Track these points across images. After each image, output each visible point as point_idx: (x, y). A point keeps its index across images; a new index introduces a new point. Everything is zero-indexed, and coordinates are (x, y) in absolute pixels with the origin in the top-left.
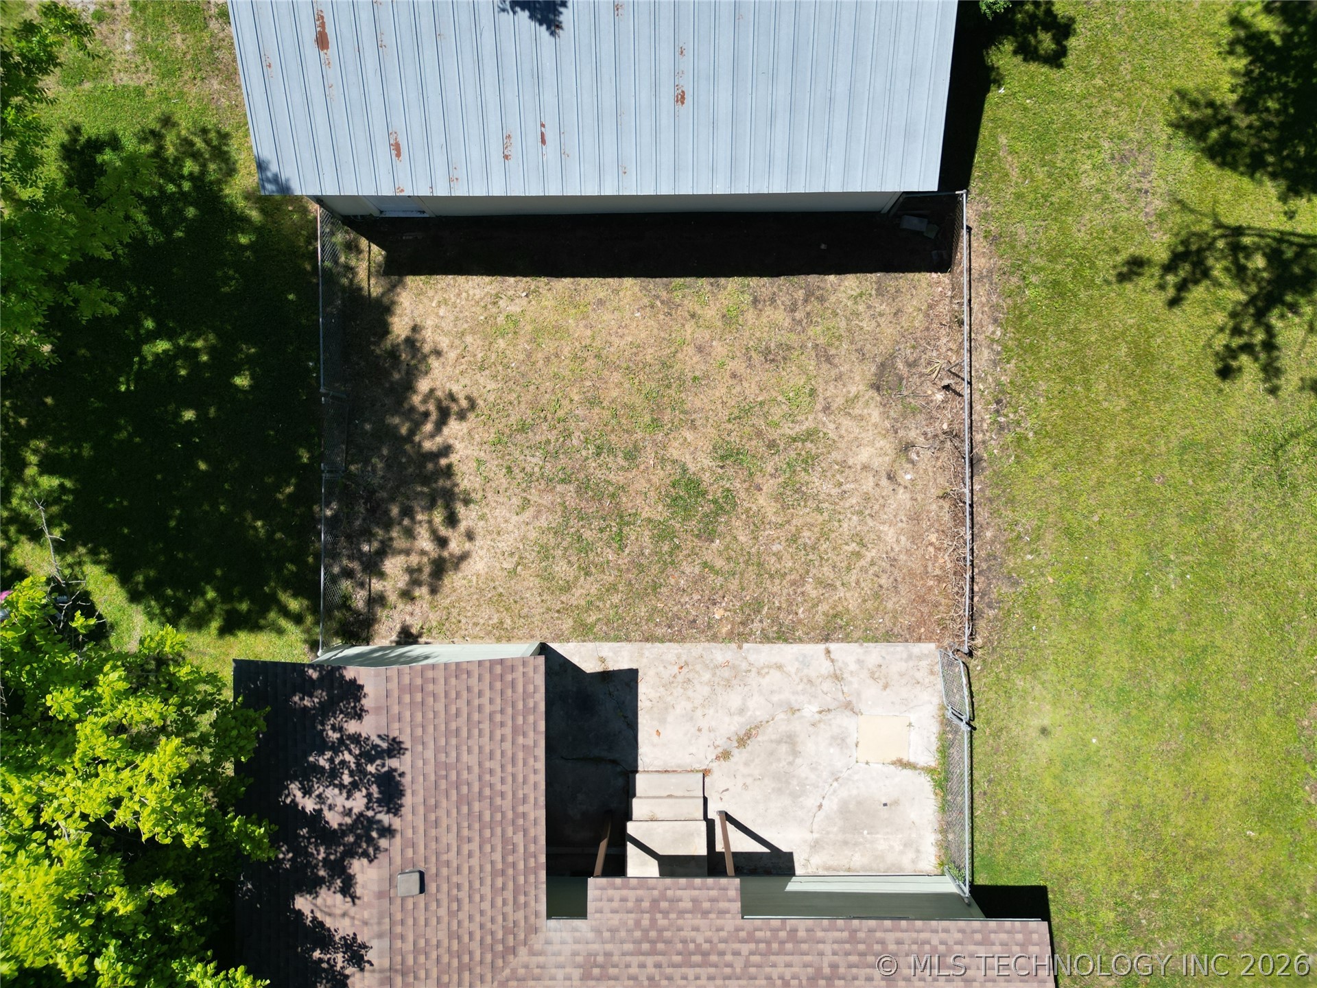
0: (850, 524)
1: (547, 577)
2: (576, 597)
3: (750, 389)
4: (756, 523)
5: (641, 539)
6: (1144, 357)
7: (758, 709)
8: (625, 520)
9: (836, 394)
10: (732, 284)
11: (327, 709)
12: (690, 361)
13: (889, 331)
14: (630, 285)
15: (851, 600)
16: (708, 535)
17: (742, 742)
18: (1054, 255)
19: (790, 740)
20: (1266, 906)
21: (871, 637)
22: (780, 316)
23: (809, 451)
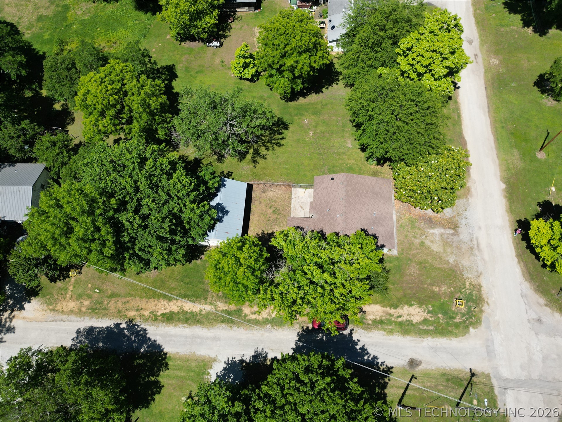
0: (279, 196)
2: (285, 224)
3: (264, 205)
4: (278, 205)
5: (279, 217)
6: (264, 168)
7: (298, 206)
8: (277, 218)
9: (265, 197)
12: (260, 211)
13: (259, 191)
14: (251, 217)
15: (287, 196)
16: (279, 210)
17: (302, 207)
18: (252, 176)
19: (302, 203)
20: (320, 160)
21: (291, 195)
22: (256, 202)
23: (271, 200)
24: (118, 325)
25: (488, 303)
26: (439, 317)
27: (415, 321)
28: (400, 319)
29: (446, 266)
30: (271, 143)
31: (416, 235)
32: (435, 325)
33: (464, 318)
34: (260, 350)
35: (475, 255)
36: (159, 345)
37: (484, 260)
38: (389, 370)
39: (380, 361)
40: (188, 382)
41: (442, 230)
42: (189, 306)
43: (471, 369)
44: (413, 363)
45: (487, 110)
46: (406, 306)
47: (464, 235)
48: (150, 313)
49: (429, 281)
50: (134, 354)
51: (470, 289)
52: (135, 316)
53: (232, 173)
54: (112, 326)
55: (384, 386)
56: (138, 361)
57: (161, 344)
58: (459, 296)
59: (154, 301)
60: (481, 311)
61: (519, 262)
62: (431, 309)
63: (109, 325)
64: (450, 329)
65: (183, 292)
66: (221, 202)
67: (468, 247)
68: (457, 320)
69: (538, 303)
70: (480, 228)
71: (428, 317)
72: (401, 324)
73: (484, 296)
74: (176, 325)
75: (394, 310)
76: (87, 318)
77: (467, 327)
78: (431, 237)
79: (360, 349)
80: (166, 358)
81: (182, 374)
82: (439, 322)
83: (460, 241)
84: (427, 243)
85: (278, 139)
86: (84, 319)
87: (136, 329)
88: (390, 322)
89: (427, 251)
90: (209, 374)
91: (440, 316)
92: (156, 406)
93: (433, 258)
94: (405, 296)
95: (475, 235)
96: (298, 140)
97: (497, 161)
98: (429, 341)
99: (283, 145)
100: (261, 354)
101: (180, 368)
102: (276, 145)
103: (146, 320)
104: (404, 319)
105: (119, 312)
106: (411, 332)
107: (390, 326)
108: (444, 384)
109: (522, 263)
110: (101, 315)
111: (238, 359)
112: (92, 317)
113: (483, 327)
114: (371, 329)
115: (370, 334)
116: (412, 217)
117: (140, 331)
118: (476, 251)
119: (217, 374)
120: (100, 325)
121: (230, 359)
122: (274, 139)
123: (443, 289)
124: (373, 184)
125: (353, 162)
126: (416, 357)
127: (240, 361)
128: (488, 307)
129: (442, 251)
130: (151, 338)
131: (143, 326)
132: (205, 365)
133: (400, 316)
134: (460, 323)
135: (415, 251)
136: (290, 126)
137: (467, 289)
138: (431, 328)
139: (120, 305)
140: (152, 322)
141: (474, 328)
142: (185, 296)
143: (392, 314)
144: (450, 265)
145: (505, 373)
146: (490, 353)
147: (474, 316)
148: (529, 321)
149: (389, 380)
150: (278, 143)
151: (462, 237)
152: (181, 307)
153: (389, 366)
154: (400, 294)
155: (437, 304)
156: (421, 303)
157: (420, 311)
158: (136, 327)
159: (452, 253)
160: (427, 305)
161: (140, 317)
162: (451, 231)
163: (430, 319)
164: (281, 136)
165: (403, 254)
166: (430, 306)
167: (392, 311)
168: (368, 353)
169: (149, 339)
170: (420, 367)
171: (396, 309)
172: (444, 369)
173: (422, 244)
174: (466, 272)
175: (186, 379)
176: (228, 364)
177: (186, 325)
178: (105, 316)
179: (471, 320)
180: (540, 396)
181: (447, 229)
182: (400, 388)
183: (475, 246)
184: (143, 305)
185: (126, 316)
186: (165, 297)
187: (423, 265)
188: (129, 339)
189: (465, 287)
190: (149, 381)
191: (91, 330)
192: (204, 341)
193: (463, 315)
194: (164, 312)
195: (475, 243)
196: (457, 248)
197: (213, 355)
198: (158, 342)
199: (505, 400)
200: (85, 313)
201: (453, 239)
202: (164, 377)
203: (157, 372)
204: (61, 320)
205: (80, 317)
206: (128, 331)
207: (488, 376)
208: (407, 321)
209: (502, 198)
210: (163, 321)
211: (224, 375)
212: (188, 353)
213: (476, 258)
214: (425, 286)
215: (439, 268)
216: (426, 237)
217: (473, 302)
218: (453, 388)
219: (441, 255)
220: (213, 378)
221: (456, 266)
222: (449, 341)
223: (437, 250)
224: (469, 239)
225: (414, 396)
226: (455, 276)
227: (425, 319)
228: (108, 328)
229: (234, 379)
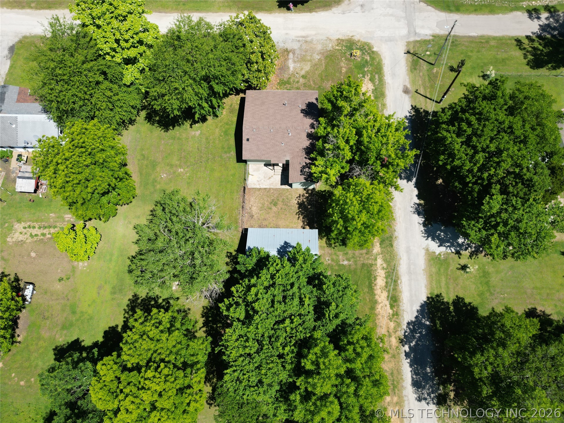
0: (257, 201)
1: (292, 195)
2: (288, 193)
3: (267, 216)
4: (267, 201)
5: (281, 199)
7: (268, 181)
8: (283, 202)
9: (258, 215)
11: (308, 178)
13: (252, 222)
15: (257, 192)
16: (273, 200)
17: (270, 178)
19: (265, 178)
21: (255, 188)
23: (261, 209)
24: (407, 355)
25: (352, 36)
26: (367, 71)
27: (373, 87)
29: (323, 62)
31: (296, 81)
32: (374, 74)
33: (366, 53)
34: (413, 210)
35: (312, 40)
36: (421, 307)
37: (316, 34)
38: (415, 108)
39: (408, 115)
40: (449, 273)
41: (290, 61)
42: (380, 282)
43: (405, 53)
44: (406, 91)
45: (163, 14)
47: (294, 46)
48: (391, 321)
49: (337, 74)
50: (432, 331)
51: (342, 47)
52: (396, 338)
53: (228, 252)
54: (408, 361)
55: (427, 112)
56: (438, 326)
57: (419, 304)
58: (349, 54)
59: (379, 319)
60: (359, 41)
61: (316, 12)
62: (361, 75)
63: (408, 365)
64: (376, 64)
65: (366, 290)
66: (276, 250)
67: (305, 44)
68: (368, 58)
69: (348, 4)
70: (287, 34)
71: (368, 78)
73: (347, 38)
74: (401, 292)
76: (405, 393)
77: (373, 52)
78: (297, 70)
80: (432, 298)
81: (443, 279)
82: (371, 70)
83: (300, 49)
84: (303, 73)
86: (405, 396)
87: (409, 334)
89: (310, 74)
90: (440, 254)
91: (366, 69)
92: (474, 300)
93: (316, 70)
95: (294, 38)
96: (189, 183)
97: (221, 13)
98: (388, 78)
100: (416, 209)
103: (398, 324)
105: (394, 356)
106: (382, 91)
108: (418, 72)
109: (317, 10)
110: (399, 377)
111: (422, 228)
112: (403, 386)
113: (372, 42)
116: (279, 83)
117: (410, 329)
118: (309, 39)
119: (439, 246)
120: (409, 374)
121: (423, 235)
123: (344, 65)
125: (217, 130)
126: (401, 88)
127: (424, 226)
128: (355, 37)
129: (310, 63)
130: (415, 316)
131: (405, 327)
132: (433, 259)
134: (370, 56)
135: (312, 83)
138: (377, 76)
140: (400, 317)
141: (373, 48)
142: (371, 287)
144: (322, 58)
145: (404, 32)
146: (390, 40)
147: (364, 46)
148: (363, 12)
149: (421, 109)
151: (296, 47)
152: (382, 289)
153: (411, 108)
155: (356, 71)
157: (364, 83)
158: (407, 334)
159: (311, 56)
160: (358, 78)
161: (396, 331)
162: (291, 55)
163: (369, 76)
169: (416, 317)
170: (409, 86)
172: (407, 70)
173: (303, 77)
174: (327, 48)
175: (447, 275)
176: (428, 237)
177: (399, 282)
178: (399, 372)
179: (367, 49)
180: (417, 14)
181: (289, 57)
182: (426, 103)
183: (304, 39)
185: (397, 347)
186: (373, 308)
187: (323, 77)
188: (420, 339)
189: (341, 50)
190: (454, 312)
191: (416, 384)
192: (411, 261)
193: (363, 54)
194: (388, 306)
195: (301, 39)
196: (306, 51)
197: (423, 252)
198: (419, 308)
199: (423, 34)
200: (399, 397)
201: (298, 54)
202: (449, 297)
203: (445, 305)
205: (404, 401)
206: (412, 342)
207: (408, 43)
208: (373, 93)
210: (398, 306)
211: (439, 240)
212: (425, 276)
213: (314, 40)
215: (326, 66)
216: (297, 73)
217: (352, 46)
218: (420, 66)
219: (314, 64)
220: (443, 249)
221: (323, 54)
222: (386, 65)
223: (309, 66)
224: (297, 43)
225: (430, 92)
226: (332, 56)
227: (370, 80)
228: (411, 366)
229: (441, 231)
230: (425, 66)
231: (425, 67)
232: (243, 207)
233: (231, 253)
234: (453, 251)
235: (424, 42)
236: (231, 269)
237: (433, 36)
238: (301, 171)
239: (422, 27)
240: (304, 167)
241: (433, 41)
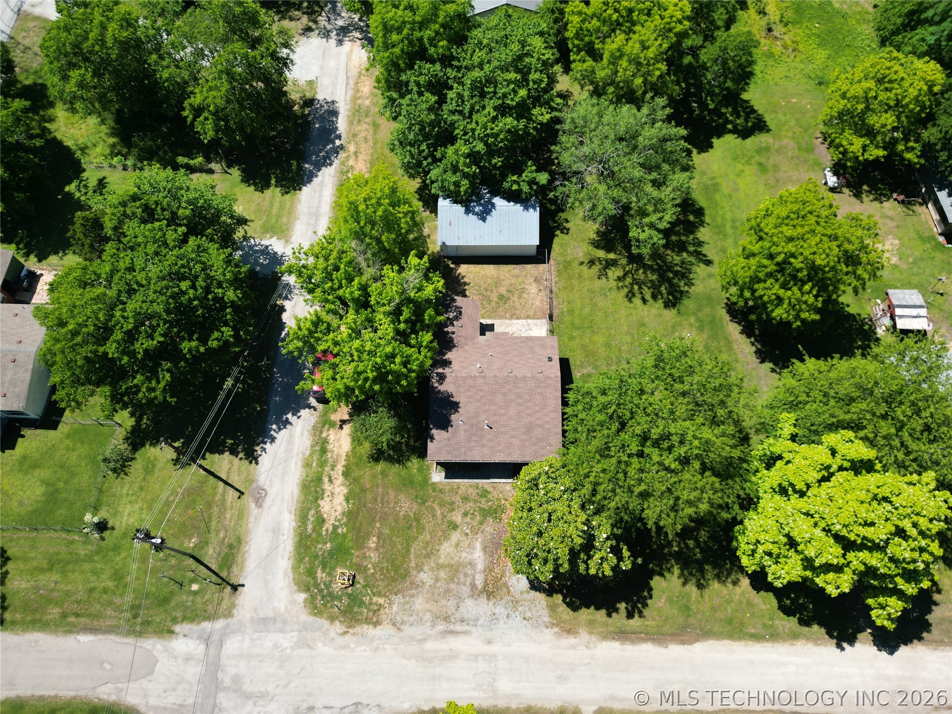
0: (530, 302)
3: (513, 281)
4: (514, 302)
5: (493, 304)
6: (581, 277)
8: (490, 301)
9: (528, 282)
10: (509, 266)
12: (502, 277)
13: (537, 273)
14: (492, 266)
15: (530, 313)
16: (506, 303)
18: (564, 261)
21: (534, 319)
22: (518, 270)
23: (523, 291)
24: (339, 137)
25: (346, 633)
26: (326, 543)
27: (321, 503)
28: (326, 479)
29: (413, 564)
30: (632, 284)
31: (469, 516)
32: (314, 536)
33: (322, 586)
35: (433, 624)
36: (312, 181)
37: (425, 640)
38: (252, 457)
39: (268, 446)
40: (265, 217)
41: (480, 566)
43: (243, 585)
44: (260, 495)
46: (345, 491)
47: (473, 607)
48: (352, 166)
49: (386, 531)
50: (302, 157)
51: (370, 604)
52: (349, 151)
53: (567, 234)
54: (338, 132)
55: (234, 452)
56: (295, 163)
57: (312, 183)
58: (359, 583)
60: (332, 619)
62: (340, 531)
63: (339, 129)
64: (307, 559)
66: (497, 208)
67: (450, 613)
68: (321, 575)
70: (489, 642)
71: (327, 525)
72: (319, 480)
73: (358, 629)
74: (333, 195)
75: (340, 472)
76: (349, 107)
77: (307, 590)
78: (467, 543)
79: (287, 419)
80: (295, 190)
81: (275, 210)
82: (318, 542)
83: (460, 599)
84: (455, 536)
85: (641, 293)
86: (348, 104)
87: (333, 155)
88: (322, 464)
89: (440, 533)
90: (272, 237)
91: (329, 545)
93: (427, 543)
94: (363, 490)
95: (474, 629)
96: (644, 325)
98: (289, 523)
99: (630, 300)
101: (281, 207)
102: (630, 291)
103: (343, 163)
104: (327, 486)
105: (354, 135)
106: (306, 495)
107: (317, 464)
108: (227, 540)
112: (349, 111)
113: (305, 617)
114: (314, 435)
115: (306, 434)
116: (502, 512)
117: (330, 160)
118: (441, 627)
119: (270, 246)
120: (339, 121)
122: (640, 288)
123: (372, 555)
124: (547, 426)
126: (268, 501)
128: (339, 631)
129: (441, 561)
130: (321, 172)
131: (336, 161)
132: (282, 231)
133: (331, 481)
134: (315, 578)
135: (439, 512)
136: (673, 312)
137: (371, 599)
138: (310, 527)
139: (363, 134)
140: (340, 170)
141: (306, 600)
143: (336, 469)
144: (415, 572)
145: (232, 645)
146: (265, 623)
147: (325, 605)
148: (312, 708)
149: (241, 459)
150: (634, 295)
151: (469, 602)
153: (260, 459)
154: (367, 481)
155: (348, 542)
156: (351, 515)
157: (337, 514)
158: (335, 155)
159: (437, 580)
160: (346, 524)
161: (347, 157)
162: (479, 582)
163: (324, 529)
164: (648, 296)
165: (434, 490)
166: (344, 530)
167: (340, 468)
168: (280, 429)
169: (319, 170)
170: (253, 506)
171: (343, 474)
172: (247, 543)
173: (454, 527)
174: (402, 601)
175: (268, 215)
176: (282, 256)
177: (333, 205)
178: (351, 123)
179: (319, 598)
180: (191, 701)
181: (483, 576)
182: (228, 473)
183: (451, 627)
184: (361, 157)
185: (349, 143)
187: (414, 524)
188: (321, 151)
189: (374, 595)
190: (270, 178)
191: (335, 113)
193: (328, 586)
195: (458, 628)
196: (447, 591)
197: (294, 237)
198: (315, 179)
199: (192, 638)
200: (355, 104)
201: (465, 585)
202: (274, 193)
203: (280, 184)
204: (347, 84)
205: (351, 100)
206: (331, 148)
207: (229, 614)
208: (323, 490)
209: (560, 703)
210: (340, 180)
211: (268, 253)
212: (298, 212)
213: (428, 624)
214: (378, 524)
215: (408, 551)
216: (467, 534)
217: (348, 606)
218: (219, 554)
219: (433, 558)
220: (265, 242)
221: (412, 583)
222: (287, 555)
223: (442, 552)
224: (466, 616)
225: (215, 494)
226: (394, 580)
227: (324, 521)
228: (337, 128)
229: (262, 265)
230: (210, 556)
231: (211, 551)
232: (551, 292)
233: (562, 232)
234: (252, 241)
235: (194, 615)
236: (560, 214)
237: (171, 632)
238: (460, 313)
239: (188, 659)
240: (457, 318)
241: (175, 620)
